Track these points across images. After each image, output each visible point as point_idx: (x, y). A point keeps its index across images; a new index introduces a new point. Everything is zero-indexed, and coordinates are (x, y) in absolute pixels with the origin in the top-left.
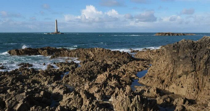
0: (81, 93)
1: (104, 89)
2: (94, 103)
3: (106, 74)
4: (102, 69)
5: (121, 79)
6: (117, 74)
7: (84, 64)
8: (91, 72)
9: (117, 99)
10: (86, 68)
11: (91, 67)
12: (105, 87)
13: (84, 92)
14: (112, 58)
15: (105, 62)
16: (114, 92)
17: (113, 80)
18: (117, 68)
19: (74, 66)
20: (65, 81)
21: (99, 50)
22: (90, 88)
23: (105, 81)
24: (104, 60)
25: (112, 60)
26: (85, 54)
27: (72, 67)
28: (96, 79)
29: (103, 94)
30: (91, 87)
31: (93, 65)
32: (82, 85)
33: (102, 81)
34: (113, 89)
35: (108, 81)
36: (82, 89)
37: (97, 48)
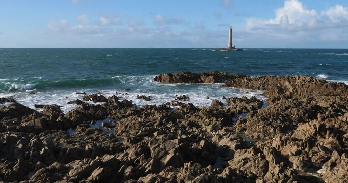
0: (266, 152)
1: (309, 151)
2: (288, 173)
3: (314, 125)
4: (307, 115)
5: (345, 136)
6: (336, 126)
7: (275, 104)
8: (286, 118)
9: (335, 172)
10: (278, 110)
11: (287, 108)
12: (311, 148)
13: (271, 150)
14: (328, 95)
15: (313, 102)
16: (329, 158)
17: (329, 136)
18: (337, 116)
19: (255, 104)
20: (240, 128)
21: (304, 81)
22: (282, 145)
23: (311, 136)
24: (312, 99)
25: (329, 99)
26: (276, 86)
27: (252, 106)
28: (295, 131)
29: (306, 159)
30: (284, 143)
31: (290, 107)
32: (267, 138)
33: (305, 135)
34: (326, 153)
35: (318, 137)
36: (268, 145)
37: (301, 76)
